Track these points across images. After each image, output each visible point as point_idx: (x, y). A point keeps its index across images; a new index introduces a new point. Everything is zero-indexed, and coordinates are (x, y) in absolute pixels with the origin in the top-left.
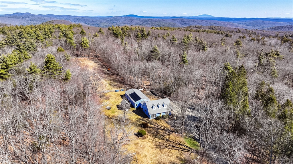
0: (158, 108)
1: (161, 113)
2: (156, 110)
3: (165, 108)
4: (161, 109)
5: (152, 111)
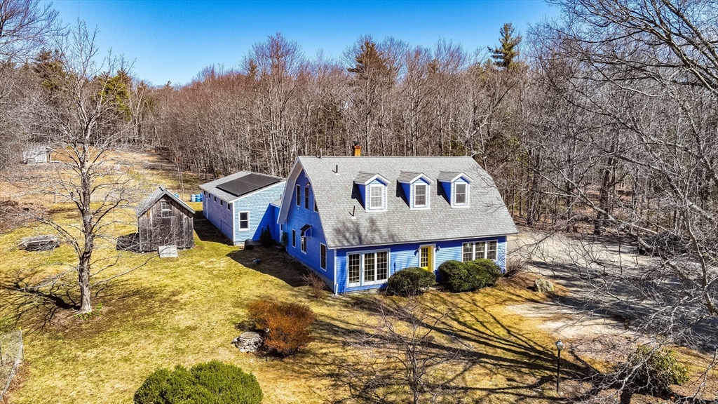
0: (407, 202)
1: (425, 252)
2: (389, 219)
3: (461, 212)
4: (427, 211)
5: (353, 218)
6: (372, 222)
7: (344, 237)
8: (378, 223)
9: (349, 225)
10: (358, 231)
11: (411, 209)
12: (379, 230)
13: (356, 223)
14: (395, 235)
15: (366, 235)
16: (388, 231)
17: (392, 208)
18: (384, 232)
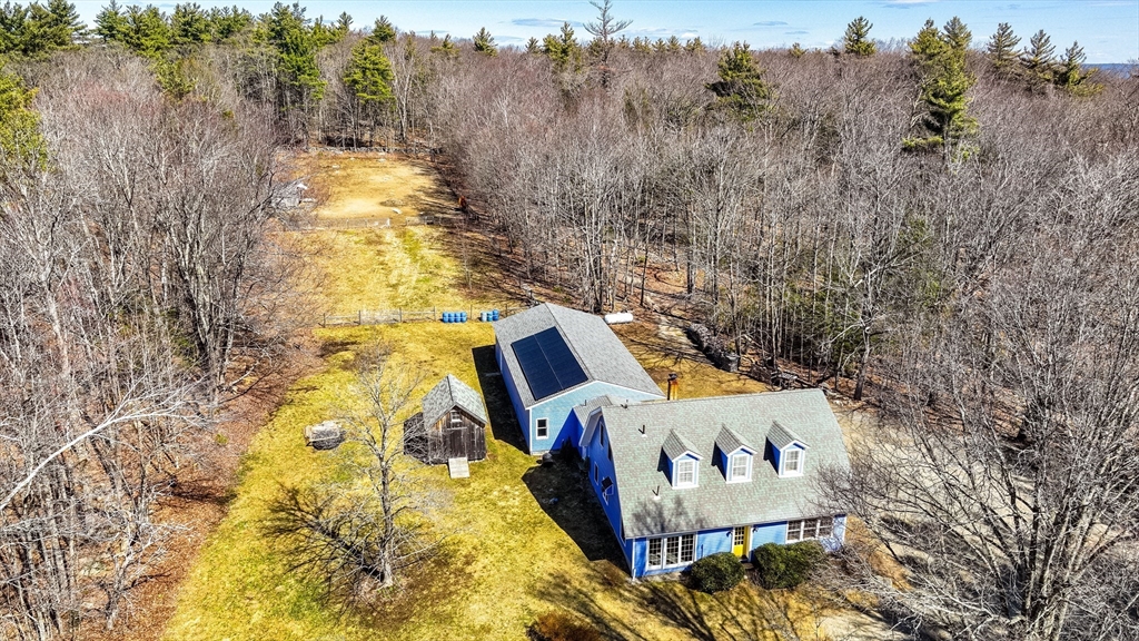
0: (724, 473)
1: (741, 530)
2: (699, 498)
3: (791, 482)
4: (746, 485)
5: (657, 499)
6: (679, 502)
7: (645, 524)
8: (685, 504)
9: (651, 507)
10: (660, 514)
11: (728, 482)
12: (686, 513)
13: (660, 504)
14: (704, 519)
15: (670, 521)
16: (697, 514)
17: (705, 481)
18: (691, 515)
